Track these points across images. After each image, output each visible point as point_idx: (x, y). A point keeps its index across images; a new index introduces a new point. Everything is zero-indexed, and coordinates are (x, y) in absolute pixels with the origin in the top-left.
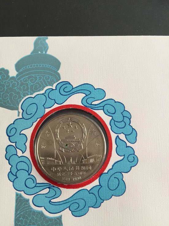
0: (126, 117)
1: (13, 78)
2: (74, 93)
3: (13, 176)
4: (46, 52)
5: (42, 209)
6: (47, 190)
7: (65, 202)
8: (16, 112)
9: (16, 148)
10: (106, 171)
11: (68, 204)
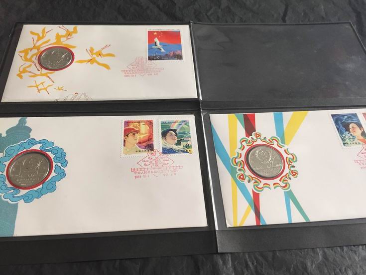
0: (64, 155)
1: (4, 137)
2: (36, 144)
4: (25, 125)
5: (8, 200)
7: (22, 196)
8: (2, 153)
10: (47, 181)
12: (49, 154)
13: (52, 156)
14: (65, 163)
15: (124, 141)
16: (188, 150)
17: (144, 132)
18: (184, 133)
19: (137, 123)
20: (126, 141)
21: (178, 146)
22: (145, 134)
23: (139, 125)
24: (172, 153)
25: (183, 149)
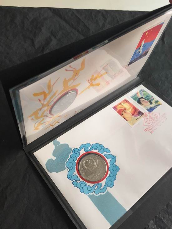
0: (102, 146)
1: (55, 160)
2: (80, 150)
3: (82, 191)
4: (60, 144)
5: (100, 194)
6: (97, 186)
7: (105, 185)
8: (66, 170)
9: (76, 181)
10: (109, 167)
11: (106, 185)
12: (93, 151)
13: (97, 151)
14: (108, 150)
15: (124, 118)
16: (159, 103)
17: (129, 108)
18: (148, 96)
19: (120, 105)
20: (125, 118)
21: (152, 104)
22: (130, 108)
23: (122, 105)
24: (154, 109)
25: (156, 105)
